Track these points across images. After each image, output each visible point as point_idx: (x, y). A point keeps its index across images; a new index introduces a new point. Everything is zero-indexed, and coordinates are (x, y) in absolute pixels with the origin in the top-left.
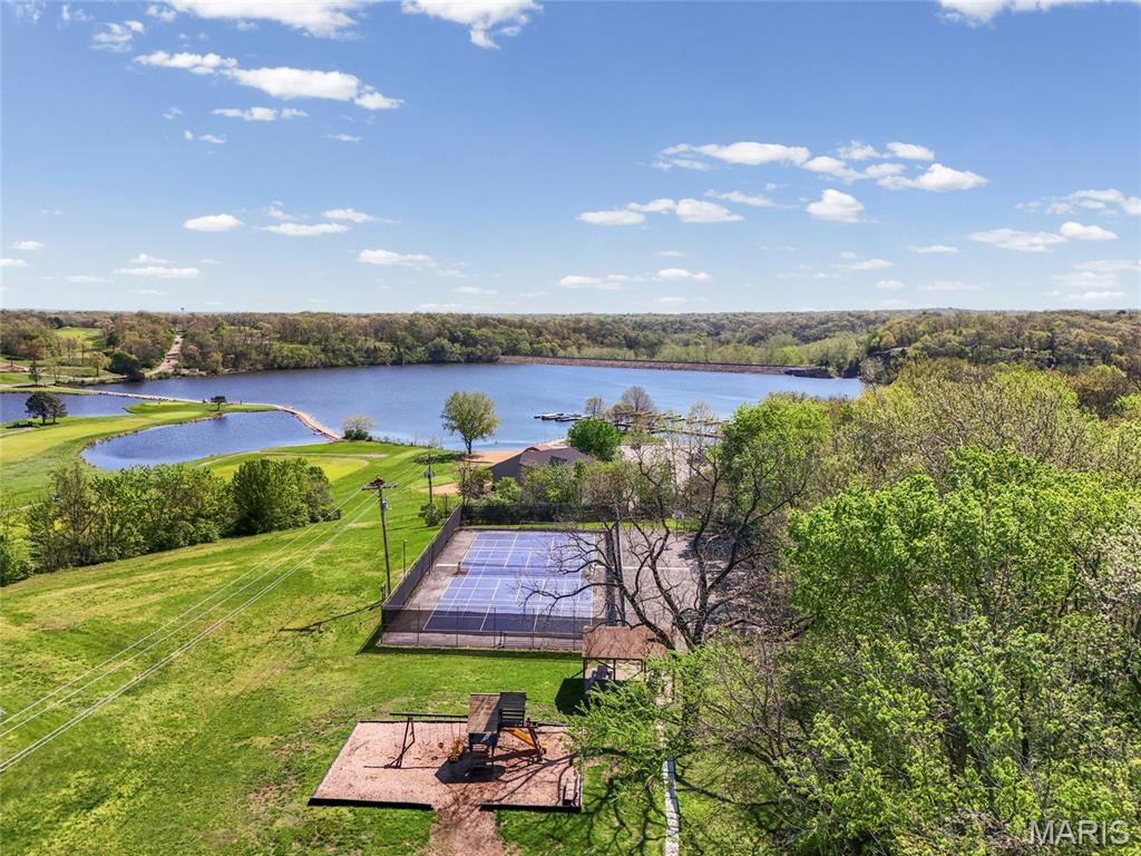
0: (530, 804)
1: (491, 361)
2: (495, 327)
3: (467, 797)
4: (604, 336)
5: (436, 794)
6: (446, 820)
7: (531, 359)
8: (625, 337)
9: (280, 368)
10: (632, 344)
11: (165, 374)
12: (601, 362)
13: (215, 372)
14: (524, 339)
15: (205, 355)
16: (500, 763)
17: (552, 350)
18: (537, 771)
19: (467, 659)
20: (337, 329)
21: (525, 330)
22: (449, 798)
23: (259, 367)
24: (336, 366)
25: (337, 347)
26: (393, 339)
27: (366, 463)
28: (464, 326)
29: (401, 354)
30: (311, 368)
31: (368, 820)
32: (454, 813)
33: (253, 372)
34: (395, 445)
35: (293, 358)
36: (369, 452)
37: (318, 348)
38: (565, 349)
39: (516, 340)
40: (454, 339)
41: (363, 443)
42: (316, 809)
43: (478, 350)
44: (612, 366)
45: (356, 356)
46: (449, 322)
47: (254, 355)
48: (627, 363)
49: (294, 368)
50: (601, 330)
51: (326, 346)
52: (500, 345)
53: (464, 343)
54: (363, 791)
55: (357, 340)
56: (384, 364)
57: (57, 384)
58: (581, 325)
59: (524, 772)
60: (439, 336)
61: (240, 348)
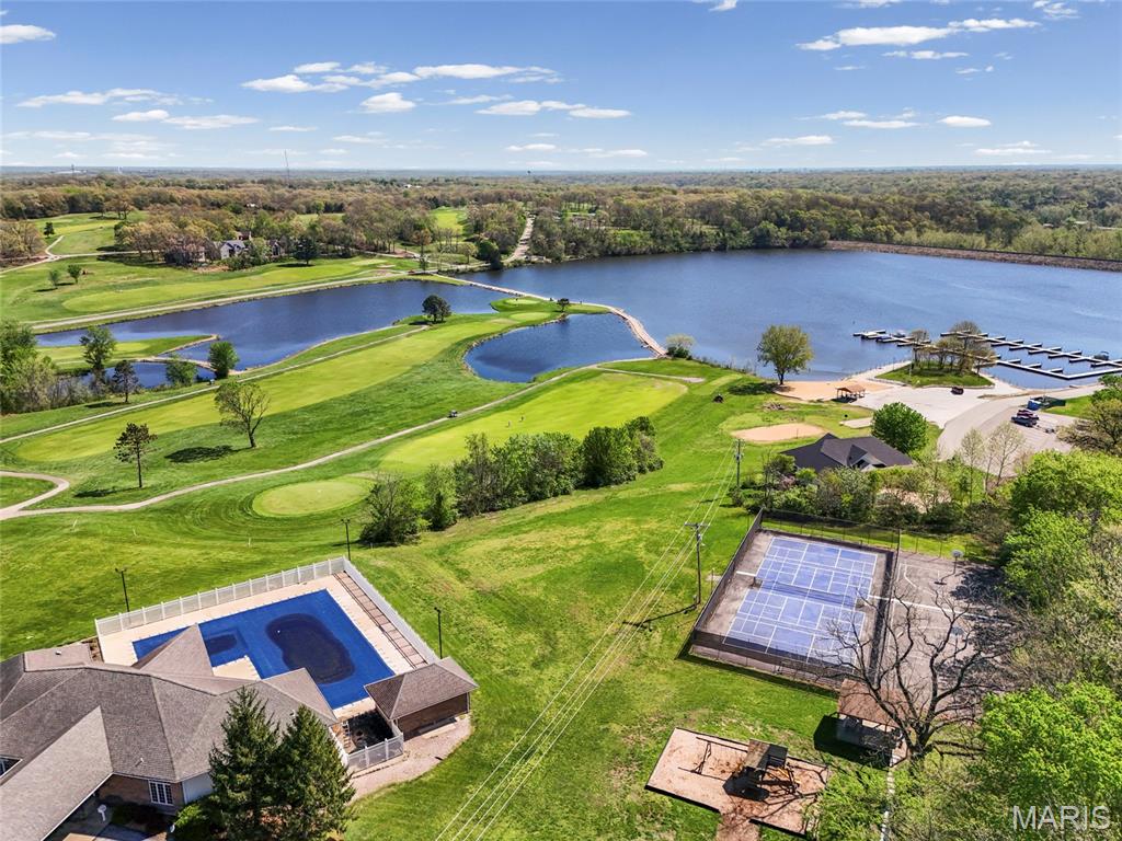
0: (783, 827)
1: (817, 246)
2: (826, 207)
3: (742, 810)
4: (952, 215)
5: (722, 801)
6: (727, 823)
7: (861, 245)
8: (978, 216)
9: (616, 255)
10: (984, 224)
11: (519, 262)
12: (942, 251)
13: (558, 259)
14: (857, 222)
15: (551, 244)
16: (766, 787)
17: (887, 234)
18: (791, 801)
19: (752, 680)
20: (666, 214)
21: (858, 211)
22: (730, 807)
23: (596, 254)
24: (663, 252)
25: (666, 233)
26: (720, 224)
27: (685, 390)
28: (793, 207)
29: (725, 240)
30: (640, 254)
31: (680, 810)
32: (733, 819)
33: (591, 259)
34: (712, 366)
35: (625, 245)
36: (688, 375)
37: (648, 234)
38: (902, 233)
39: (848, 223)
40: (780, 223)
41: (682, 361)
42: (650, 793)
43: (805, 235)
44: (956, 256)
45: (682, 242)
46: (776, 204)
47: (591, 242)
48: (974, 254)
49: (625, 255)
50: (948, 207)
51: (655, 232)
52: (829, 229)
53: (791, 228)
54: (677, 788)
55: (684, 225)
56: (707, 250)
57: (439, 272)
58: (925, 202)
59: (782, 799)
60: (765, 219)
61: (580, 236)
